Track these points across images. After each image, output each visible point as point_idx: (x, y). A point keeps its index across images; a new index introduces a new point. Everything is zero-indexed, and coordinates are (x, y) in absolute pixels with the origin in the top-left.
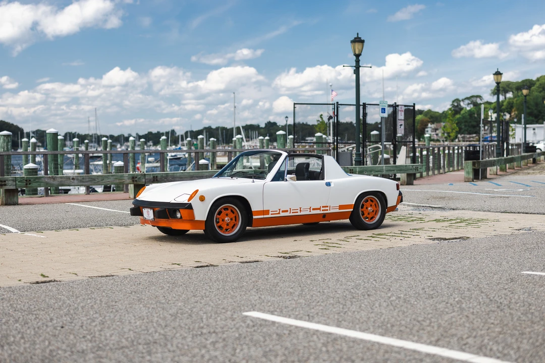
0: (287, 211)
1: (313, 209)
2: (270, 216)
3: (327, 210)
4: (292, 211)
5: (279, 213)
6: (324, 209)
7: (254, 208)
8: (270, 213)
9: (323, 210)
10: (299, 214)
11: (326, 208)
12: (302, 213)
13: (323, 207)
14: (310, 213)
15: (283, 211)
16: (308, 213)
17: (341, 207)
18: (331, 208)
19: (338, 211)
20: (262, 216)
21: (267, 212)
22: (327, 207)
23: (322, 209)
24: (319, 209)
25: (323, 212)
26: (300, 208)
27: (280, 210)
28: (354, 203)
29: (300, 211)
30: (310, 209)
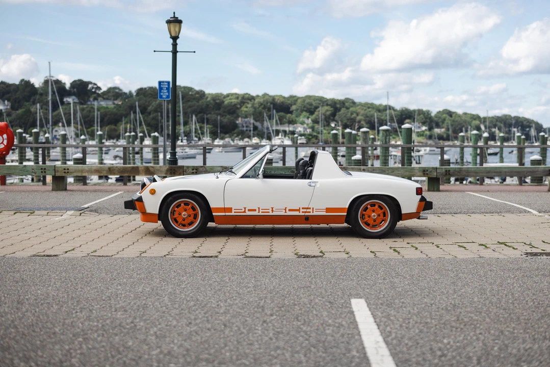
0: (255, 210)
1: (290, 210)
2: (233, 214)
3: (310, 212)
4: (261, 211)
5: (245, 212)
6: (305, 210)
7: (213, 205)
8: (233, 211)
9: (303, 212)
10: (271, 214)
11: (308, 210)
12: (274, 213)
13: (303, 208)
14: (286, 214)
15: (249, 210)
16: (283, 213)
17: (328, 210)
18: (314, 210)
19: (324, 213)
20: (224, 214)
21: (230, 210)
22: (310, 208)
23: (301, 210)
24: (299, 210)
25: (303, 214)
26: (272, 208)
27: (245, 208)
28: (347, 207)
29: (272, 211)
30: (285, 210)
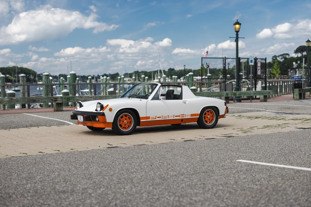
0: (160, 117)
1: (176, 116)
2: (150, 120)
3: (184, 117)
4: (163, 117)
5: (156, 118)
6: (182, 116)
7: (141, 116)
8: (151, 118)
9: (181, 117)
10: (167, 119)
11: (183, 116)
12: (169, 118)
13: (181, 115)
14: (174, 118)
15: (158, 117)
16: (173, 118)
17: (192, 115)
18: (186, 116)
19: (190, 117)
20: (146, 120)
21: (149, 118)
22: (184, 115)
23: (181, 116)
24: (179, 116)
25: (181, 118)
26: (168, 116)
27: (156, 116)
28: (199, 113)
29: (168, 117)
30: (174, 116)
